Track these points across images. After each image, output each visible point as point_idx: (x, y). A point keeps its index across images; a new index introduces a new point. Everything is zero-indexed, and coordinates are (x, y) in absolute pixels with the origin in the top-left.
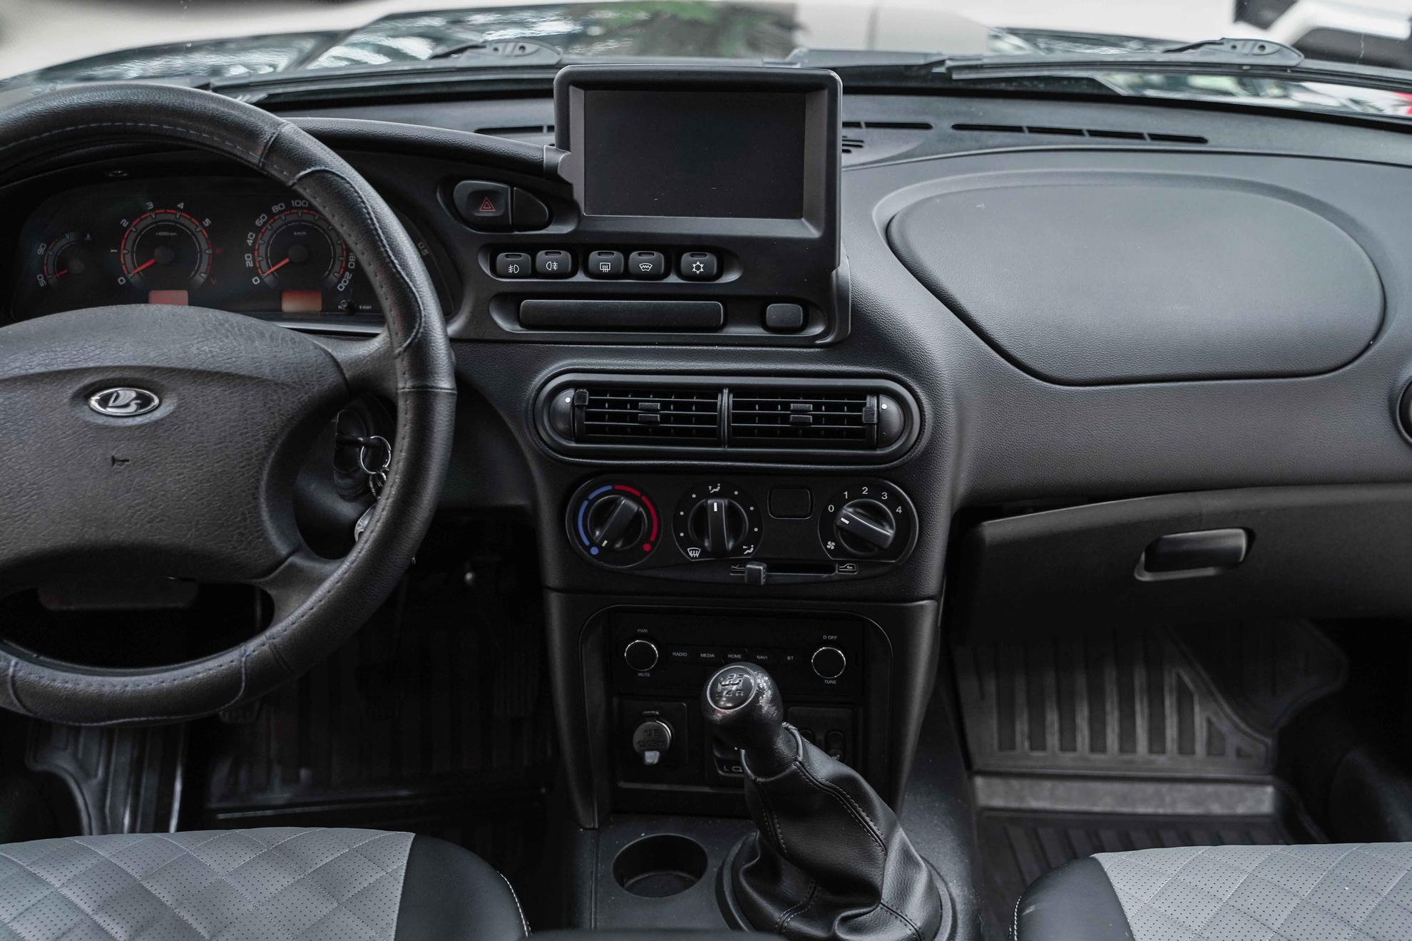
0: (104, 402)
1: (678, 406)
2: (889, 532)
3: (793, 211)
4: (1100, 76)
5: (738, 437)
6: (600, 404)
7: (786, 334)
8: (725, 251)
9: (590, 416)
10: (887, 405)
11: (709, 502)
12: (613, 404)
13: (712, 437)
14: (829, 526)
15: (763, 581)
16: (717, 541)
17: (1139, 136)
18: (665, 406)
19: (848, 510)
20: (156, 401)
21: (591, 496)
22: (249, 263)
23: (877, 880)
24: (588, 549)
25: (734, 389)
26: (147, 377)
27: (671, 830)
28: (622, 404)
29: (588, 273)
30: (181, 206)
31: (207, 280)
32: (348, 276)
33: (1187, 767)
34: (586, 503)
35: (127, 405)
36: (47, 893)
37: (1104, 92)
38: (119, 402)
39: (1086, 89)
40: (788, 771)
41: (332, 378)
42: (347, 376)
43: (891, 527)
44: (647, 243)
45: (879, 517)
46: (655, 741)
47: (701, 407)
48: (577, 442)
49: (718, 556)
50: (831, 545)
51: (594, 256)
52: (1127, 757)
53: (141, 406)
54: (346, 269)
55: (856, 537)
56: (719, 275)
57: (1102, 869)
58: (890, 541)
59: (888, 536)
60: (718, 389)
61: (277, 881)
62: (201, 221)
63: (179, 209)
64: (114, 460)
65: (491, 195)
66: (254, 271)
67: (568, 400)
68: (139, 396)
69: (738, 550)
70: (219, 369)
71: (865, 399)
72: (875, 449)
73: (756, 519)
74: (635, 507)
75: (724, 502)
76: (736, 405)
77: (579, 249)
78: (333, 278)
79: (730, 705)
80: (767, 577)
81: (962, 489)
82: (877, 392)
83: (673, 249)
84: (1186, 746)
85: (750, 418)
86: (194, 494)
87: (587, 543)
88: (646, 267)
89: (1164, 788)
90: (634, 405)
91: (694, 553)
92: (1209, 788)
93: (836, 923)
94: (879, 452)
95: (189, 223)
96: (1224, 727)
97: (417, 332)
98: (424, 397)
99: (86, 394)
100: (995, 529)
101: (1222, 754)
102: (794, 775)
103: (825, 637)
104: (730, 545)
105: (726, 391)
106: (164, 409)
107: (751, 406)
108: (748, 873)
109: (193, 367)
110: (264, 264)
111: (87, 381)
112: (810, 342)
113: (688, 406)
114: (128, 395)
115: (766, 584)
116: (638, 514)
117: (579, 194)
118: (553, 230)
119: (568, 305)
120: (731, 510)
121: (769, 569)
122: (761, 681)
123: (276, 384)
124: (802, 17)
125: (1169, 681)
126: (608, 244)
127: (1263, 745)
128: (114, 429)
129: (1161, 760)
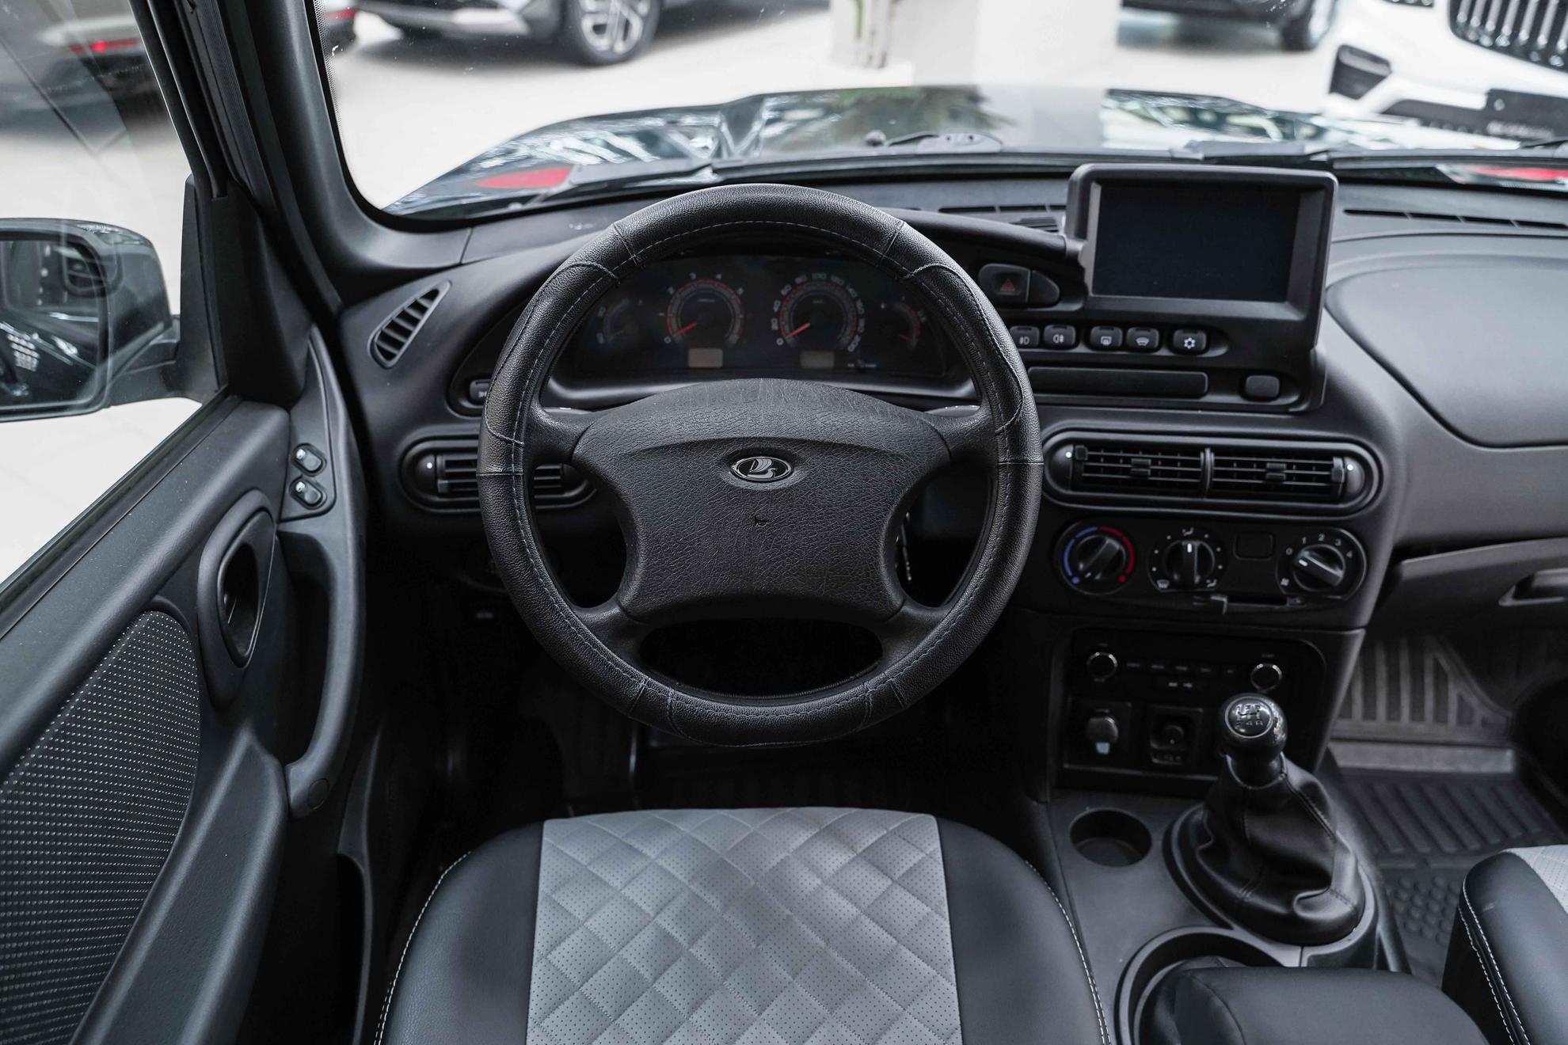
0: (745, 468)
1: (1166, 462)
2: (1339, 573)
3: (1276, 294)
4: (1443, 168)
5: (1218, 490)
6: (1096, 459)
7: (1258, 401)
8: (1215, 330)
9: (1089, 469)
10: (1351, 466)
11: (1184, 543)
12: (1108, 459)
13: (1196, 490)
14: (1288, 566)
15: (1224, 611)
16: (1187, 577)
18: (1155, 462)
19: (1306, 554)
20: (790, 469)
21: (1078, 536)
22: (775, 327)
23: (1328, 867)
24: (1070, 578)
25: (1216, 449)
26: (782, 447)
28: (1116, 460)
29: (1089, 345)
30: (719, 276)
31: (739, 340)
32: (857, 339)
33: (1442, 733)
34: (1073, 541)
35: (765, 472)
38: (758, 469)
40: (1275, 782)
42: (950, 448)
43: (1341, 568)
44: (1145, 322)
45: (1331, 559)
46: (1106, 737)
47: (1185, 463)
48: (1073, 489)
49: (1184, 588)
50: (1285, 582)
51: (1095, 330)
52: (1393, 724)
53: (777, 473)
54: (856, 333)
55: (1312, 576)
56: (1206, 350)
58: (1339, 581)
59: (1336, 577)
60: (1202, 448)
62: (735, 289)
63: (717, 280)
64: (757, 521)
65: (1014, 278)
66: (779, 334)
67: (1069, 455)
68: (775, 464)
69: (1203, 584)
70: (842, 442)
71: (1332, 460)
72: (1337, 502)
73: (1223, 558)
74: (1117, 546)
75: (1197, 544)
76: (1217, 463)
77: (1083, 325)
79: (1242, 731)
80: (1228, 606)
81: (1399, 536)
82: (1342, 454)
83: (1167, 327)
84: (1440, 717)
85: (1229, 475)
86: (826, 551)
87: (1070, 573)
88: (1143, 341)
89: (1423, 750)
90: (1127, 460)
91: (1162, 585)
92: (1459, 751)
93: (1295, 903)
94: (1341, 506)
95: (727, 293)
96: (1473, 701)
97: (1017, 415)
98: (1020, 468)
99: (730, 460)
100: (1412, 567)
101: (1470, 722)
102: (1280, 785)
103: (1263, 656)
104: (1197, 579)
105: (1208, 451)
106: (795, 477)
107: (1230, 464)
108: (1204, 853)
109: (821, 439)
110: (787, 328)
111: (730, 450)
112: (1283, 410)
113: (1174, 463)
114: (764, 463)
115: (1227, 613)
116: (1119, 553)
117: (1089, 279)
118: (1061, 307)
119: (1059, 371)
120: (1202, 550)
121: (1230, 600)
123: (892, 455)
125: (1429, 663)
126: (1110, 321)
127: (1503, 717)
128: (754, 493)
129: (1420, 728)
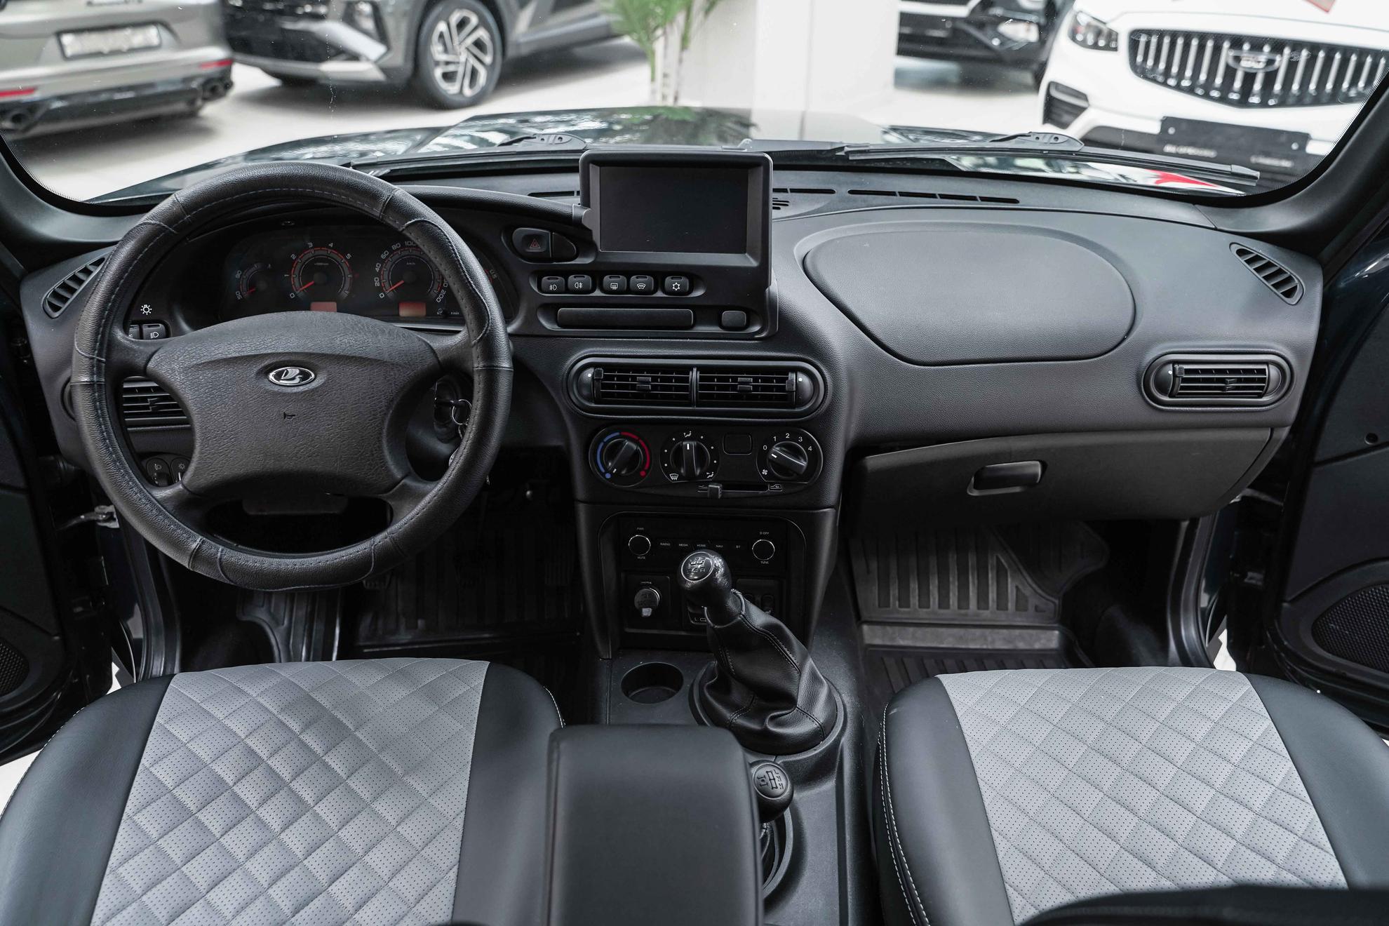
0: (278, 376)
1: (663, 380)
2: (804, 464)
3: (740, 248)
5: (703, 400)
6: (611, 378)
7: (735, 330)
8: (694, 275)
9: (604, 386)
10: (802, 378)
11: (684, 443)
12: (620, 378)
13: (686, 400)
14: (764, 460)
15: (720, 496)
16: (690, 470)
17: (973, 198)
18: (654, 379)
19: (776, 449)
20: (313, 376)
21: (605, 440)
22: (377, 284)
23: (793, 691)
24: (603, 475)
25: (700, 368)
26: (306, 359)
27: (658, 660)
28: (626, 378)
29: (603, 290)
30: (331, 245)
31: (349, 295)
32: (443, 292)
33: (1002, 618)
34: (602, 444)
35: (293, 379)
36: (247, 700)
37: (950, 169)
38: (288, 377)
39: (937, 166)
40: (735, 621)
41: (429, 361)
42: (440, 359)
43: (805, 461)
44: (642, 270)
45: (796, 453)
46: (649, 602)
47: (678, 380)
48: (596, 403)
49: (690, 479)
50: (765, 472)
51: (606, 278)
52: (963, 611)
53: (303, 379)
54: (442, 288)
55: (782, 468)
56: (690, 291)
57: (942, 685)
58: (805, 468)
59: (802, 466)
60: (690, 368)
61: (398, 693)
62: (344, 256)
63: (330, 248)
64: (285, 415)
65: (538, 238)
66: (380, 289)
67: (590, 375)
68: (301, 373)
69: (703, 475)
70: (354, 355)
71: (788, 375)
72: (794, 408)
73: (715, 454)
74: (635, 447)
75: (694, 443)
76: (702, 379)
77: (597, 274)
78: (434, 292)
79: (696, 578)
80: (723, 493)
81: (852, 435)
82: (796, 370)
83: (659, 274)
84: (1001, 605)
85: (711, 388)
86: (338, 438)
87: (603, 471)
88: (641, 286)
89: (987, 631)
90: (634, 378)
91: (674, 477)
92: (1017, 632)
93: (767, 720)
94: (797, 410)
95: (336, 257)
96: (1027, 591)
97: (486, 330)
98: (491, 373)
99: (266, 371)
100: (874, 462)
101: (1026, 610)
102: (739, 623)
103: (761, 533)
104: (698, 472)
105: (695, 370)
106: (318, 381)
107: (712, 379)
108: (709, 687)
109: (338, 353)
110: (387, 285)
111: (267, 363)
112: (751, 337)
113: (669, 380)
114: (294, 371)
115: (721, 498)
116: (637, 452)
117: (596, 237)
118: (579, 261)
119: (590, 312)
120: (698, 448)
121: (723, 488)
122: (717, 562)
123: (393, 364)
124: (754, 119)
125: (992, 562)
126: (615, 271)
127: (1052, 604)
128: (284, 394)
